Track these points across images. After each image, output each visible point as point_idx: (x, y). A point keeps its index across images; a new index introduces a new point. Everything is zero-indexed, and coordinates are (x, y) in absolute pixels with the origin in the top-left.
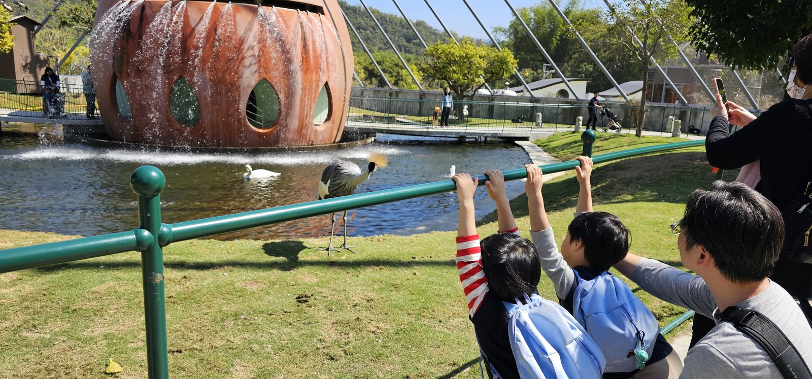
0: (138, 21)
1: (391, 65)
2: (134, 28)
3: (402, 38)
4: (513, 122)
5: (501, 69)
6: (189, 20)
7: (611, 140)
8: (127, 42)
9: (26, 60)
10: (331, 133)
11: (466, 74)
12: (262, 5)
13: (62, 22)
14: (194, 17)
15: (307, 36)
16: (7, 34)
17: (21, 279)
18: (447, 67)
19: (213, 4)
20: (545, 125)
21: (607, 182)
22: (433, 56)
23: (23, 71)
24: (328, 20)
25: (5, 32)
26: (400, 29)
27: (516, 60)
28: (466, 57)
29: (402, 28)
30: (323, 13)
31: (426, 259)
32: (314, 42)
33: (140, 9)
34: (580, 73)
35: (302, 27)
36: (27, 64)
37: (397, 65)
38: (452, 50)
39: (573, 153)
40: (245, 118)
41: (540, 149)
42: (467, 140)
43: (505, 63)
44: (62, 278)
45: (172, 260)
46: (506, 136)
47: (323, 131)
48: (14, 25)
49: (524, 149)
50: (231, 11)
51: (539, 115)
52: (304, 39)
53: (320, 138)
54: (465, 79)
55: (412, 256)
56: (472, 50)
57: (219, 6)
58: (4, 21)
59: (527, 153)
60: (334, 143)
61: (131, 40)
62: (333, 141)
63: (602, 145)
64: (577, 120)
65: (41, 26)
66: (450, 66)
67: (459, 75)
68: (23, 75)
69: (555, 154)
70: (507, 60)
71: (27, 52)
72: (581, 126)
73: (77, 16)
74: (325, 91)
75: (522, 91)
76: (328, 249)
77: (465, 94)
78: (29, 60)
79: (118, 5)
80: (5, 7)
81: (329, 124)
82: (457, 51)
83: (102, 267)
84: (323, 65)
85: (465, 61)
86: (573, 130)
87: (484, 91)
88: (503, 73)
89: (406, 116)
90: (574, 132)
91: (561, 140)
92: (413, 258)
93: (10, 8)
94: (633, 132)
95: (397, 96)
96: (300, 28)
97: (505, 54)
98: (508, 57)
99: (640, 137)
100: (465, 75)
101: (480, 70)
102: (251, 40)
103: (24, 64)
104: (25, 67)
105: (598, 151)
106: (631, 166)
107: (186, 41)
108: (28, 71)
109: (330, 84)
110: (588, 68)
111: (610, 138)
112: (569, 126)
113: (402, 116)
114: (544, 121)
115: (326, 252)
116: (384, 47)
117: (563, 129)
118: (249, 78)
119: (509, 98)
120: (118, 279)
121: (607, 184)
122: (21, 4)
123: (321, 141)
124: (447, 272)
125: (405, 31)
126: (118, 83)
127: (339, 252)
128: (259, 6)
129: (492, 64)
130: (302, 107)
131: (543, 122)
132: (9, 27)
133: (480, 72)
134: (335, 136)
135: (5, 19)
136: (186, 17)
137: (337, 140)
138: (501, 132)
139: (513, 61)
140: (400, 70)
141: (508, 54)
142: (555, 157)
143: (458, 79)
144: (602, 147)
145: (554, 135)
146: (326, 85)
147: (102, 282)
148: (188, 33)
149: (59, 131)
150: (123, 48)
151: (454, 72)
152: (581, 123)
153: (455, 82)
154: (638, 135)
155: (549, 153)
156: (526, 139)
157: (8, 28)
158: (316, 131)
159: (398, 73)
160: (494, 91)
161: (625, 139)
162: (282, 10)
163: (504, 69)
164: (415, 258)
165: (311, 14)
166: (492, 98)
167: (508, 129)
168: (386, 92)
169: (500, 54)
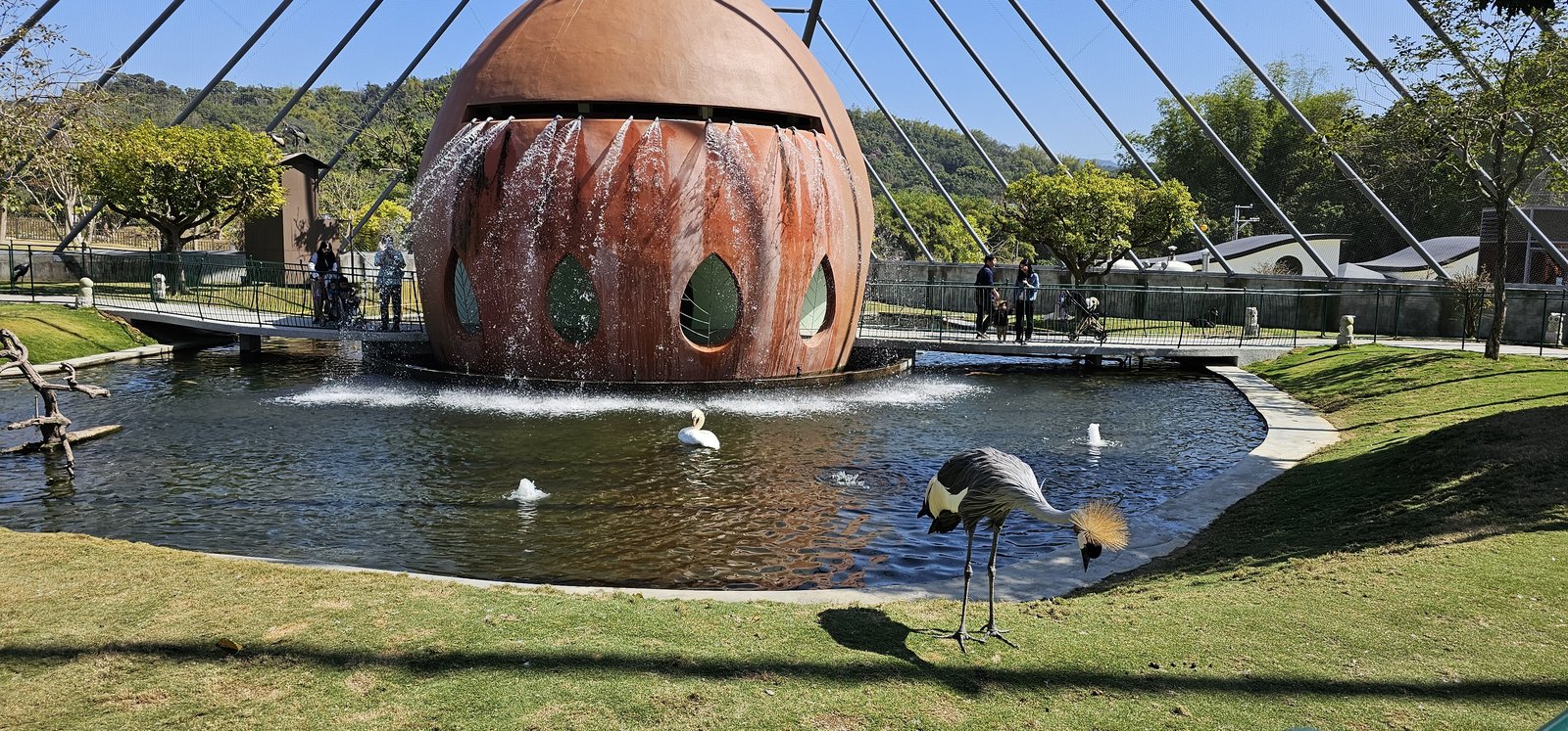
0: (499, 157)
1: (921, 216)
2: (490, 171)
3: (938, 165)
4: (1195, 326)
5: (1164, 220)
6: (585, 153)
7: (1429, 365)
8: (478, 195)
9: (302, 227)
10: (832, 351)
11: (1092, 231)
12: (714, 121)
13: (363, 161)
14: (594, 145)
15: (793, 171)
16: (275, 185)
17: (384, 690)
18: (1052, 220)
19: (628, 122)
20: (1265, 332)
21: (1485, 470)
22: (1023, 198)
23: (295, 247)
24: (829, 140)
25: (272, 182)
26: (934, 148)
27: (1196, 202)
28: (1092, 198)
29: (938, 146)
30: (821, 131)
31: (1182, 670)
32: (804, 184)
33: (502, 137)
34: (1317, 221)
35: (783, 157)
36: (302, 234)
37: (931, 216)
38: (1064, 187)
39: (1345, 393)
40: (678, 327)
41: (1265, 383)
42: (1105, 363)
43: (1173, 208)
44: (459, 688)
45: (652, 650)
46: (1188, 354)
47: (817, 349)
48: (288, 169)
49: (1230, 383)
50: (659, 134)
51: (1251, 313)
52: (787, 178)
53: (811, 362)
54: (1089, 242)
55: (1148, 660)
56: (1101, 185)
57: (638, 127)
58: (271, 163)
59: (1242, 394)
60: (834, 371)
61: (485, 190)
62: (833, 368)
63: (1410, 375)
64: (1342, 323)
65: (327, 168)
66: (1057, 218)
67: (1078, 234)
68: (296, 254)
69: (1303, 395)
70: (1178, 203)
71: (304, 216)
72: (1351, 335)
73: (388, 151)
74: (822, 273)
75: (1200, 262)
76: (957, 636)
77: (1090, 269)
78: (306, 229)
79: (466, 132)
80: (274, 140)
81: (827, 335)
82: (1072, 189)
83: (526, 664)
84: (821, 225)
85: (1089, 205)
86: (1334, 342)
87: (1124, 264)
88: (1169, 229)
89: (964, 314)
90: (1336, 348)
91: (1311, 364)
92: (1152, 665)
93: (281, 140)
94: (1481, 347)
95: (944, 276)
96: (780, 159)
97: (1174, 191)
98: (1180, 198)
99: (1496, 359)
100: (1088, 234)
101: (1121, 223)
102: (694, 183)
103: (298, 234)
104: (298, 240)
105: (1404, 390)
106: (1525, 431)
107: (579, 189)
108: (304, 247)
109: (832, 260)
110: (1333, 211)
111: (1426, 361)
112: (1319, 333)
113: (956, 315)
114: (1263, 324)
115: (954, 642)
116: (903, 182)
117: (1308, 340)
118: (688, 253)
119: (1177, 277)
120: (566, 696)
121: (1487, 475)
122: (299, 133)
123: (812, 368)
124: (1251, 710)
125: (944, 151)
126: (460, 267)
127: (982, 643)
128: (707, 124)
129: (1143, 210)
130: (781, 303)
131: (1262, 326)
132: (279, 173)
133: (1124, 228)
134: (838, 355)
135: (273, 159)
136: (581, 147)
137: (840, 365)
138: (1175, 348)
139: (1189, 203)
140: (936, 226)
141: (1180, 192)
142: (1306, 401)
143: (1077, 242)
144: (1411, 380)
145: (1290, 353)
146: (825, 263)
147: (538, 703)
148: (584, 175)
149: (354, 351)
150: (470, 205)
151: (1067, 228)
152: (1351, 328)
153: (1070, 248)
154: (1491, 353)
155: (1291, 393)
156: (1230, 361)
157: (277, 175)
158: (805, 348)
159: (933, 229)
160: (1145, 264)
161: (1462, 364)
162: (750, 130)
163: (1170, 221)
164: (1157, 667)
165: (799, 133)
166: (1141, 277)
167: (1190, 341)
168: (922, 268)
169: (1163, 191)
